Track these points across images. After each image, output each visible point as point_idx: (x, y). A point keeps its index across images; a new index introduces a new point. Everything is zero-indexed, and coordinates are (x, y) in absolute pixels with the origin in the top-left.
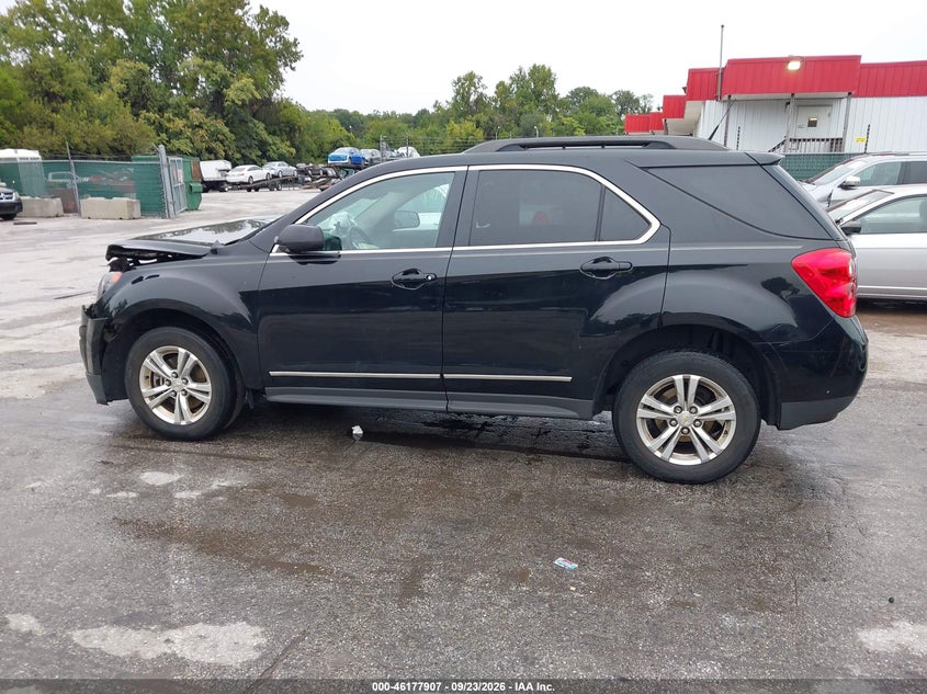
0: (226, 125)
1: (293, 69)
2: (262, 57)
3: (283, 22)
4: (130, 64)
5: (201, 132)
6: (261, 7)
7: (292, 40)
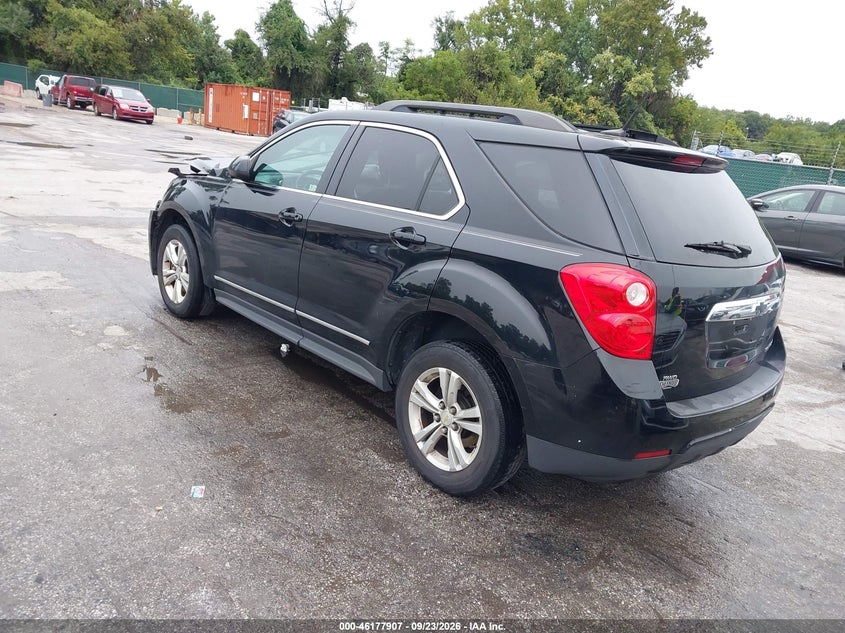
0: (619, 113)
1: (699, 66)
2: (671, 54)
3: (702, 23)
4: (551, 54)
5: (593, 117)
6: (683, 8)
7: (704, 38)
